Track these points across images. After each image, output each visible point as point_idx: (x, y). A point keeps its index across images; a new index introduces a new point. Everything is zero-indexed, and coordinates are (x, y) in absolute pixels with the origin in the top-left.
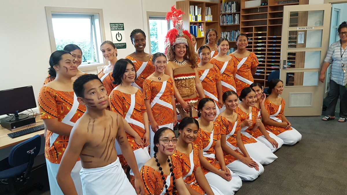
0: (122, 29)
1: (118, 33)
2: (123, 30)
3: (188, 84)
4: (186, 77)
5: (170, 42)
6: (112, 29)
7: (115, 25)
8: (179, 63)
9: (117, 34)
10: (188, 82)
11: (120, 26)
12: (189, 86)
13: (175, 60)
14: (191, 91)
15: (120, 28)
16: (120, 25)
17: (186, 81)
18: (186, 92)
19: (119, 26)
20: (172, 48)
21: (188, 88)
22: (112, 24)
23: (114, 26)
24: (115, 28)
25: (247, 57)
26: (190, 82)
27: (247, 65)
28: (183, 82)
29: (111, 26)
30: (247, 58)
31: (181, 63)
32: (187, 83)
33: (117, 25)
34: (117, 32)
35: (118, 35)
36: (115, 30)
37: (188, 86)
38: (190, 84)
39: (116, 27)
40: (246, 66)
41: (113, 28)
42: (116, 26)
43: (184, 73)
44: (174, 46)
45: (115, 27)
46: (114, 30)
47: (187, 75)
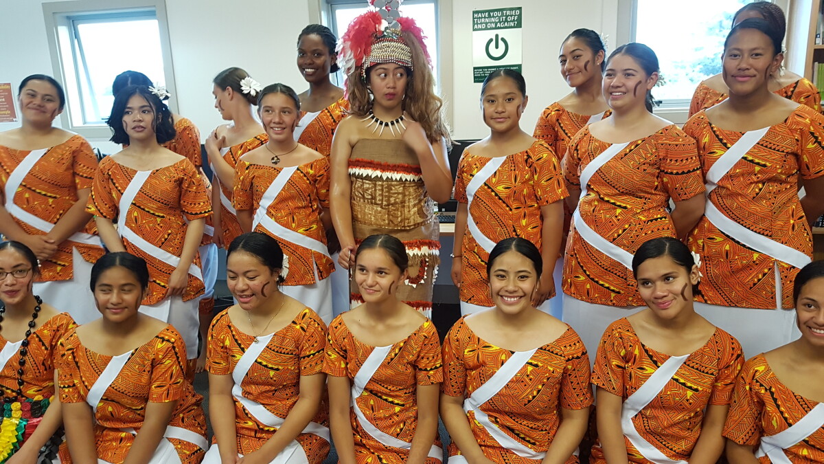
0: (512, 24)
1: (497, 36)
2: (519, 25)
3: (382, 195)
4: (378, 173)
5: (355, 56)
6: (476, 26)
7: (489, 15)
8: (381, 123)
9: (491, 40)
10: (382, 190)
11: (507, 16)
12: (385, 203)
13: (370, 114)
14: (390, 221)
15: (506, 21)
16: (508, 13)
17: (375, 185)
18: (373, 218)
19: (502, 15)
20: (360, 75)
21: (381, 207)
22: (477, 12)
23: (485, 17)
24: (486, 24)
25: (766, 130)
26: (388, 192)
27: (758, 164)
28: (368, 186)
29: (474, 18)
30: (768, 134)
31: (387, 125)
32: (378, 192)
33: (496, 14)
34: (491, 34)
35: (493, 44)
36: (486, 29)
37: (382, 200)
38: (389, 197)
39: (493, 20)
40: (757, 168)
41: (481, 23)
42: (493, 16)
43: (376, 160)
44: (368, 70)
45: (487, 20)
46: (482, 29)
47: (385, 168)
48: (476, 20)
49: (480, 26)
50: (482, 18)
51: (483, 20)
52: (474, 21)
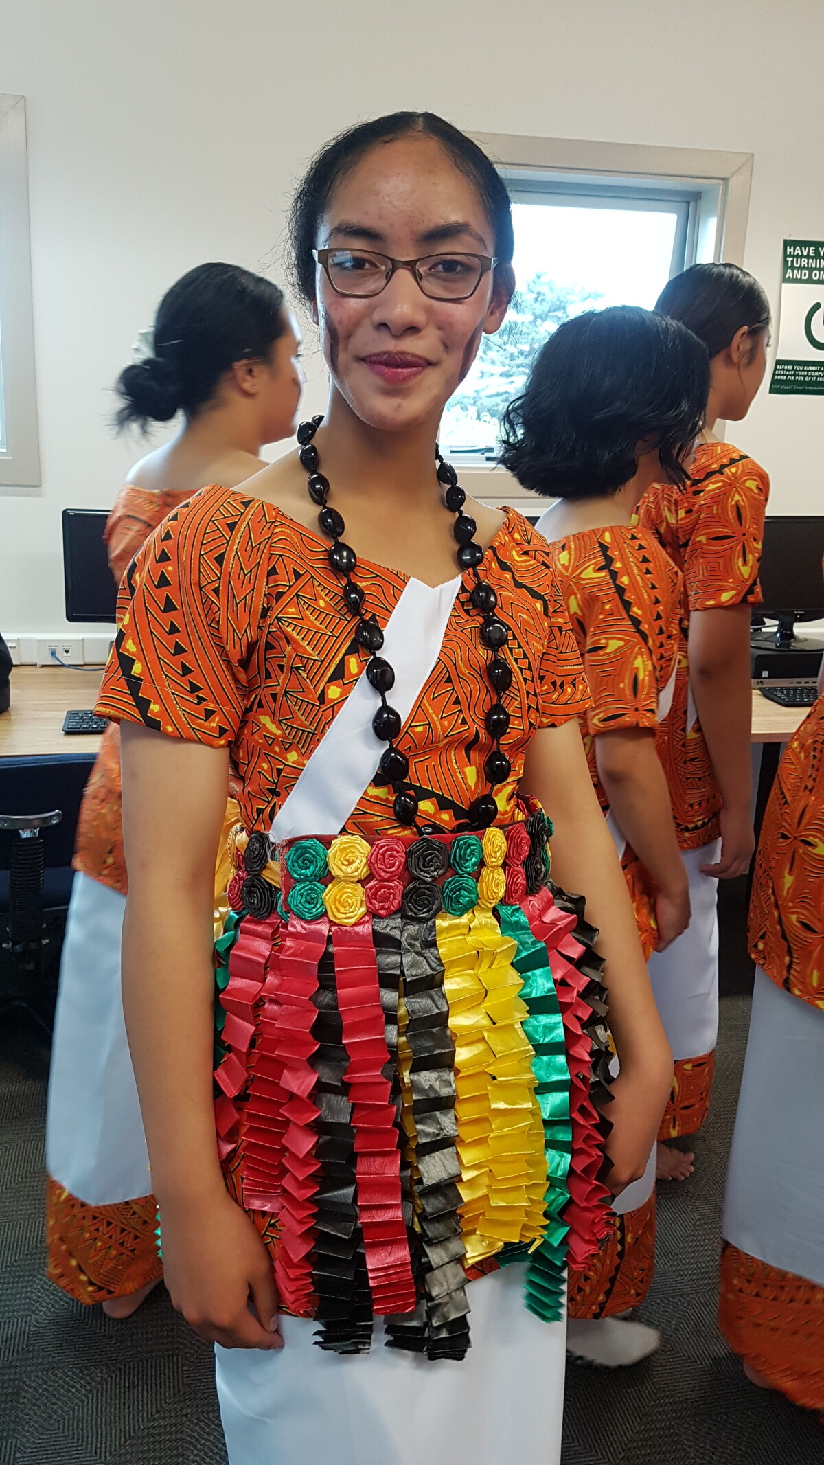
6: (789, 274)
7: (817, 252)
22: (793, 243)
23: (808, 257)
24: (811, 270)
29: (785, 256)
35: (820, 313)
36: (810, 281)
39: (822, 264)
41: (800, 268)
42: (822, 257)
45: (812, 263)
46: (800, 281)
48: (790, 259)
49: (797, 274)
50: (802, 256)
51: (804, 262)
52: (786, 262)
